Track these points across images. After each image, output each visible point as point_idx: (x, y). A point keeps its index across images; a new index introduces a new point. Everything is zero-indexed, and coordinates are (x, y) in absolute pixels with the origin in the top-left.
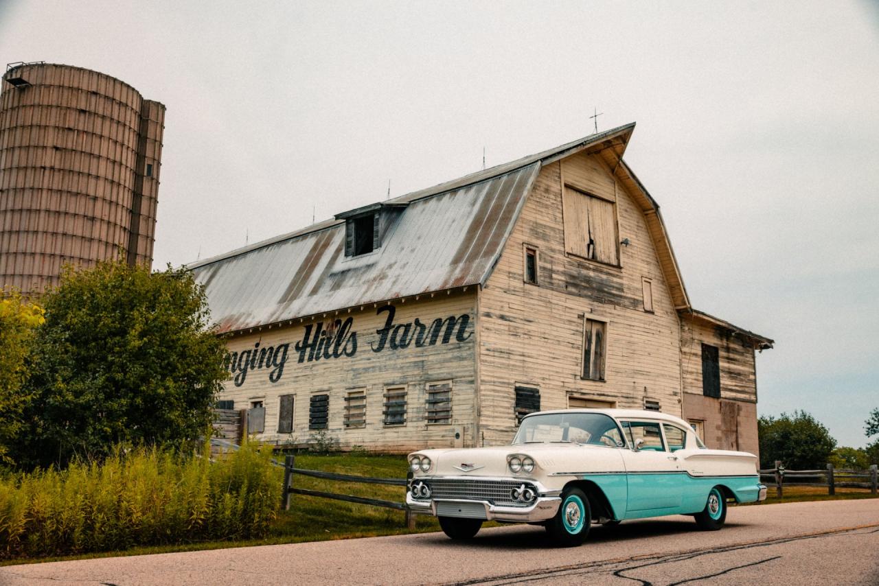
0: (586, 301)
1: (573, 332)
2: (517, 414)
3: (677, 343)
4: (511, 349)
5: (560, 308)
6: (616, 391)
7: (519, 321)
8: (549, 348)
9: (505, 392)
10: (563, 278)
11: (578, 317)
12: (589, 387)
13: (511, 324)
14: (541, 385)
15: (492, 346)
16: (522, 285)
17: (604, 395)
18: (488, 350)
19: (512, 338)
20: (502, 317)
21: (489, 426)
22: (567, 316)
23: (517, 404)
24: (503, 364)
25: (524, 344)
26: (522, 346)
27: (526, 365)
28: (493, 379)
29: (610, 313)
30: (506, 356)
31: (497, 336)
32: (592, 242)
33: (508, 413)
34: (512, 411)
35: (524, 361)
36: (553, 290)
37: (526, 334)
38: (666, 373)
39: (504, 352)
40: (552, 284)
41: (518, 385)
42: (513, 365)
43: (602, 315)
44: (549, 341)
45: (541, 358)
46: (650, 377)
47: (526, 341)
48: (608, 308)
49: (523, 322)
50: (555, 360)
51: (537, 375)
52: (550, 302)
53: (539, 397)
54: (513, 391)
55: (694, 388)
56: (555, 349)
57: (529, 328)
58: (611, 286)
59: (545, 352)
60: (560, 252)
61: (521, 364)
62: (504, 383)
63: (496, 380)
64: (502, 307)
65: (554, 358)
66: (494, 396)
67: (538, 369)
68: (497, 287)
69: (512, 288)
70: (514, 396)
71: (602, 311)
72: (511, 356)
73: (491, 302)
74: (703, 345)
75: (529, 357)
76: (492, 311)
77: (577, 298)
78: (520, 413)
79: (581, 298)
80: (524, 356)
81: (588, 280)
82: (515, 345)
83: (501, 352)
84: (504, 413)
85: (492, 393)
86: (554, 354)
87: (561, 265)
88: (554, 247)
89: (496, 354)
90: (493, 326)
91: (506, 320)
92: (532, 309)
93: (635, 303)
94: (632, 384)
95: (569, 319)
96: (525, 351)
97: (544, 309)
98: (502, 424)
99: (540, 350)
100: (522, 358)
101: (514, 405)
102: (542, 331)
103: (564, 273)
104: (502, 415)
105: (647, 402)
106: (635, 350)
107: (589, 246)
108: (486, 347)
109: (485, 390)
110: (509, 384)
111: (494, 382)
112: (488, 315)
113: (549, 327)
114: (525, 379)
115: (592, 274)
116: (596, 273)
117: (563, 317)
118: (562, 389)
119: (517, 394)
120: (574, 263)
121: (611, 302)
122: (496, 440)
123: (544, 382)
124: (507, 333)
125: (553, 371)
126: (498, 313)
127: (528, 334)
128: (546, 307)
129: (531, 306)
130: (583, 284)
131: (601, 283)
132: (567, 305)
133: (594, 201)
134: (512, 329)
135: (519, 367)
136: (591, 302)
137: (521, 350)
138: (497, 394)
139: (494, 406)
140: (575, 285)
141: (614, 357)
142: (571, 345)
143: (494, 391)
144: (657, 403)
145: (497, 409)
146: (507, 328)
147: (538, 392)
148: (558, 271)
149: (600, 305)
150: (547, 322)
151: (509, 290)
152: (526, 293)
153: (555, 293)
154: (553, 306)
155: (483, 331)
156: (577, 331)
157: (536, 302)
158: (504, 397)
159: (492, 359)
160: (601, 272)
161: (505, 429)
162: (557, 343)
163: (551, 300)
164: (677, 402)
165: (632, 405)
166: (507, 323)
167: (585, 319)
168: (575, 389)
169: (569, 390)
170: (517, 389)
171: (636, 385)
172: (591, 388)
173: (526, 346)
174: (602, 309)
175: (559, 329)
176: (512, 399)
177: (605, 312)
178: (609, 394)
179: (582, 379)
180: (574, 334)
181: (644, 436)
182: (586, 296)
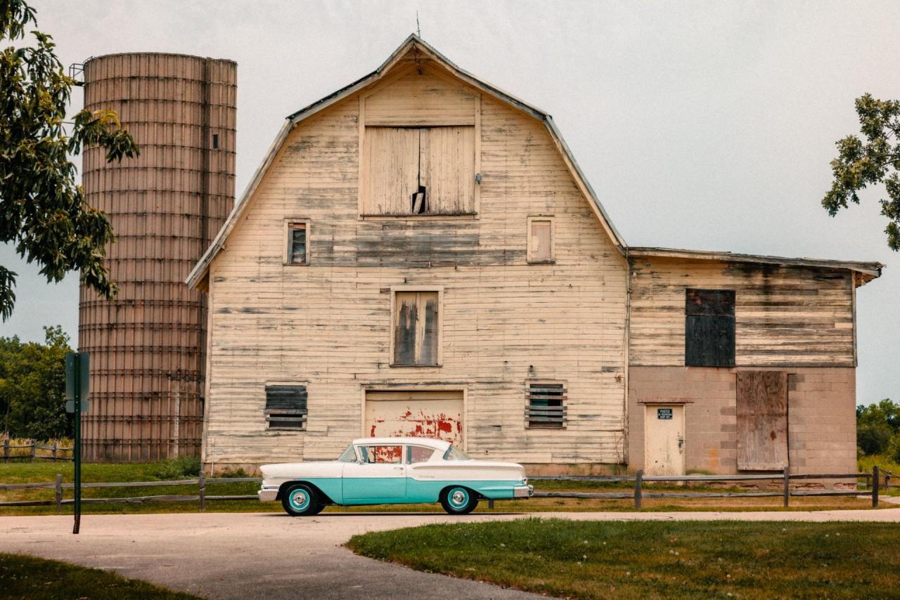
0: (396, 270)
1: (371, 312)
2: (268, 416)
3: (623, 298)
4: (260, 344)
5: (348, 286)
6: (467, 376)
7: (276, 311)
8: (328, 336)
9: (248, 393)
10: (353, 248)
11: (381, 292)
12: (405, 376)
13: (260, 316)
14: (313, 381)
15: (231, 345)
16: (280, 269)
17: (439, 383)
18: (223, 349)
19: (262, 332)
20: (247, 311)
21: (223, 431)
22: (362, 294)
23: (268, 406)
24: (247, 363)
25: (283, 336)
26: (280, 339)
27: (287, 360)
28: (230, 381)
29: (447, 278)
30: (253, 353)
31: (240, 332)
32: (422, 189)
33: (255, 417)
34: (261, 413)
35: (282, 355)
36: (332, 265)
37: (286, 325)
38: (585, 342)
39: (249, 350)
40: (332, 259)
41: (269, 384)
42: (265, 363)
43: (429, 284)
44: (327, 328)
45: (311, 349)
46: (544, 352)
47: (286, 333)
48: (439, 272)
49: (281, 311)
50: (340, 349)
51: (304, 370)
52: (328, 282)
53: (306, 395)
54: (263, 391)
55: (658, 358)
56: (337, 336)
57: (292, 317)
58: (450, 242)
59: (318, 341)
60: (350, 216)
61: (279, 360)
62: (249, 383)
63: (234, 381)
64: (248, 299)
65: (337, 347)
66: (231, 399)
67: (306, 363)
68: (239, 278)
69: (264, 275)
70: (265, 397)
71: (428, 278)
72: (261, 353)
73: (230, 296)
74: (688, 291)
75: (291, 350)
76: (231, 306)
77: (378, 269)
78: (272, 415)
79: (385, 269)
80: (282, 350)
81: (401, 243)
82: (269, 339)
83: (245, 350)
84: (247, 416)
85: (229, 396)
86: (336, 342)
87: (349, 233)
88: (337, 213)
89: (237, 353)
90: (232, 322)
91: (253, 313)
92: (297, 294)
93: (505, 257)
94: (502, 365)
95: (363, 296)
96: (284, 344)
97: (317, 291)
98: (245, 429)
99: (311, 340)
100: (279, 353)
101: (264, 407)
102: (316, 317)
103: (352, 242)
104: (245, 419)
105: (532, 386)
106: (504, 320)
107: (415, 196)
108: (221, 347)
109: (218, 394)
110: (256, 384)
111: (232, 384)
112: (225, 311)
113: (327, 312)
114: (284, 376)
115: (409, 233)
116: (420, 231)
117: (354, 296)
118: (354, 382)
119: (268, 395)
120: (375, 225)
121: (448, 264)
122: (233, 447)
123: (317, 376)
124: (254, 326)
125: (335, 363)
126: (240, 306)
127: (292, 325)
128: (323, 288)
129: (296, 291)
130: (390, 249)
131: (430, 242)
132: (357, 280)
133: (434, 131)
134: (262, 322)
135: (275, 363)
136: (403, 271)
137: (280, 344)
138: (237, 396)
139: (231, 410)
140: (374, 254)
141: (457, 333)
142: (369, 328)
143: (232, 393)
144: (561, 386)
145: (234, 413)
146: (254, 322)
147: (305, 390)
148: (344, 241)
149: (422, 270)
150: (325, 306)
151: (259, 278)
152: (284, 277)
153: (335, 269)
154: (334, 285)
155: (216, 330)
156: (380, 309)
157: (304, 285)
158: (248, 399)
159: (230, 359)
160: (432, 226)
161: (247, 434)
162: (342, 328)
163: (329, 279)
164: (614, 380)
165: (500, 392)
166: (255, 316)
167: (393, 294)
168: (378, 380)
169: (368, 382)
170: (267, 389)
171: (509, 365)
172: (411, 376)
173: (285, 339)
174: (428, 275)
175: (345, 312)
176: (262, 400)
177: (436, 278)
178: (450, 381)
179: (391, 367)
180: (373, 314)
181: (527, 429)
182: (393, 264)
